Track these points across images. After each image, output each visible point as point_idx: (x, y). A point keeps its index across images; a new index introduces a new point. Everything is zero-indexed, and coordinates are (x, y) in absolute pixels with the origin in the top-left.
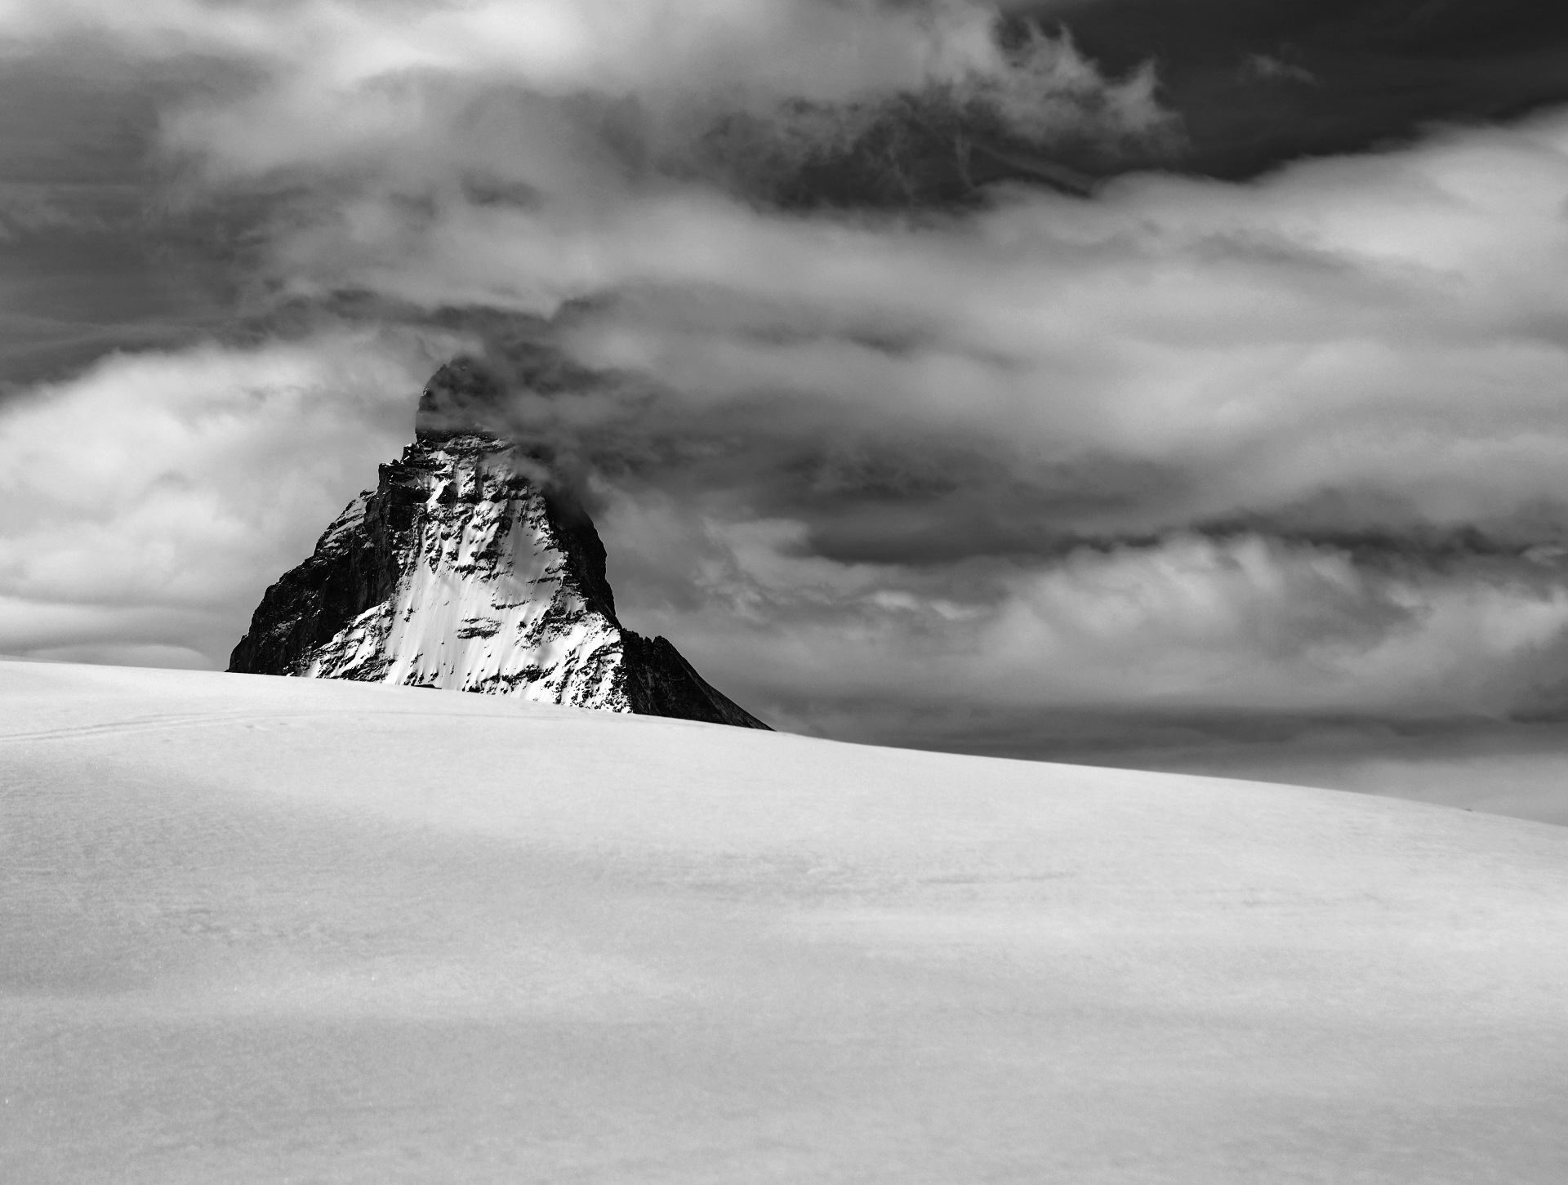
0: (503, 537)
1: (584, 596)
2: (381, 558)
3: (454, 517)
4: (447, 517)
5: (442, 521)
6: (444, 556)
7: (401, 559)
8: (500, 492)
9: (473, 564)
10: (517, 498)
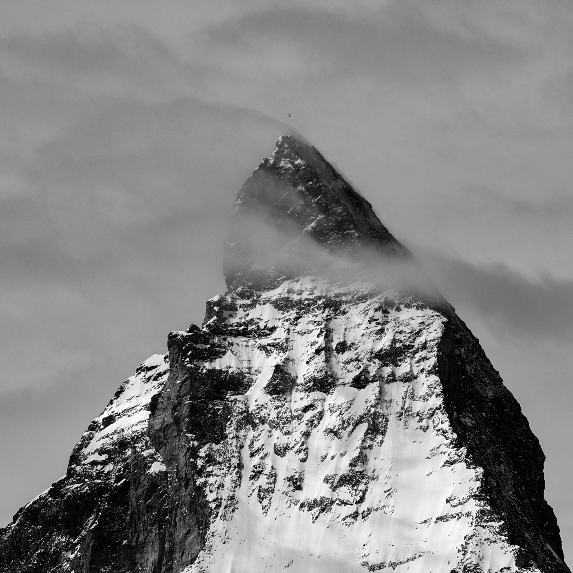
0: (375, 448)
1: (512, 541)
2: (177, 490)
3: (293, 417)
4: (282, 419)
5: (274, 425)
6: (281, 485)
7: (211, 491)
8: (366, 371)
9: (328, 496)
10: (394, 380)
